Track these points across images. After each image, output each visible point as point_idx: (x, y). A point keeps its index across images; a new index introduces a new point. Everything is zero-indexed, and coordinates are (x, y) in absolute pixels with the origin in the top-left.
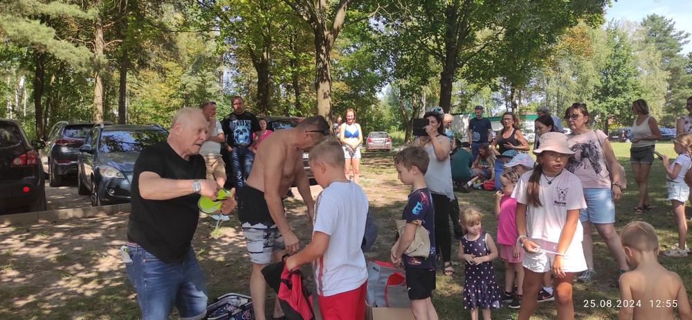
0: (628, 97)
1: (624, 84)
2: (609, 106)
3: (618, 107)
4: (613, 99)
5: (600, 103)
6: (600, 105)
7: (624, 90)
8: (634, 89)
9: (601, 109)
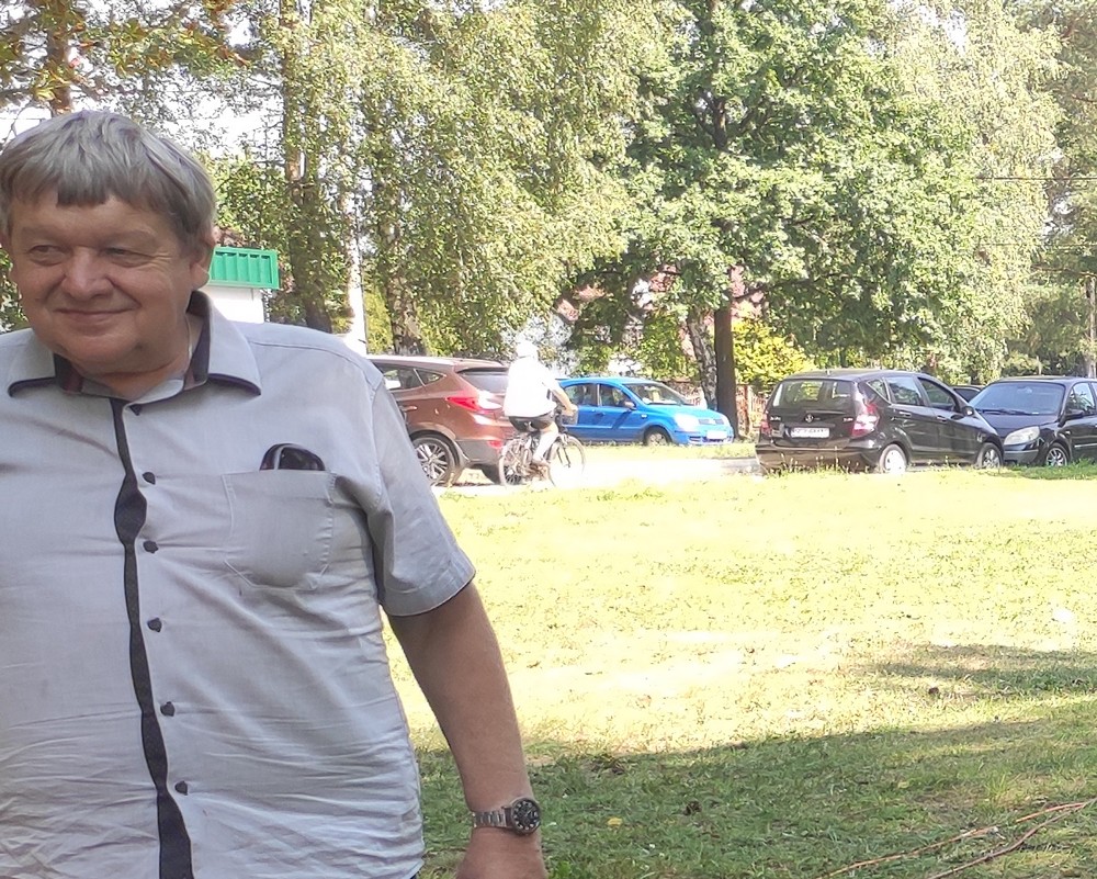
0: (847, 169)
1: (814, 76)
2: (731, 215)
3: (790, 225)
4: (755, 172)
5: (672, 192)
6: (674, 207)
7: (820, 118)
8: (882, 121)
9: (681, 231)
